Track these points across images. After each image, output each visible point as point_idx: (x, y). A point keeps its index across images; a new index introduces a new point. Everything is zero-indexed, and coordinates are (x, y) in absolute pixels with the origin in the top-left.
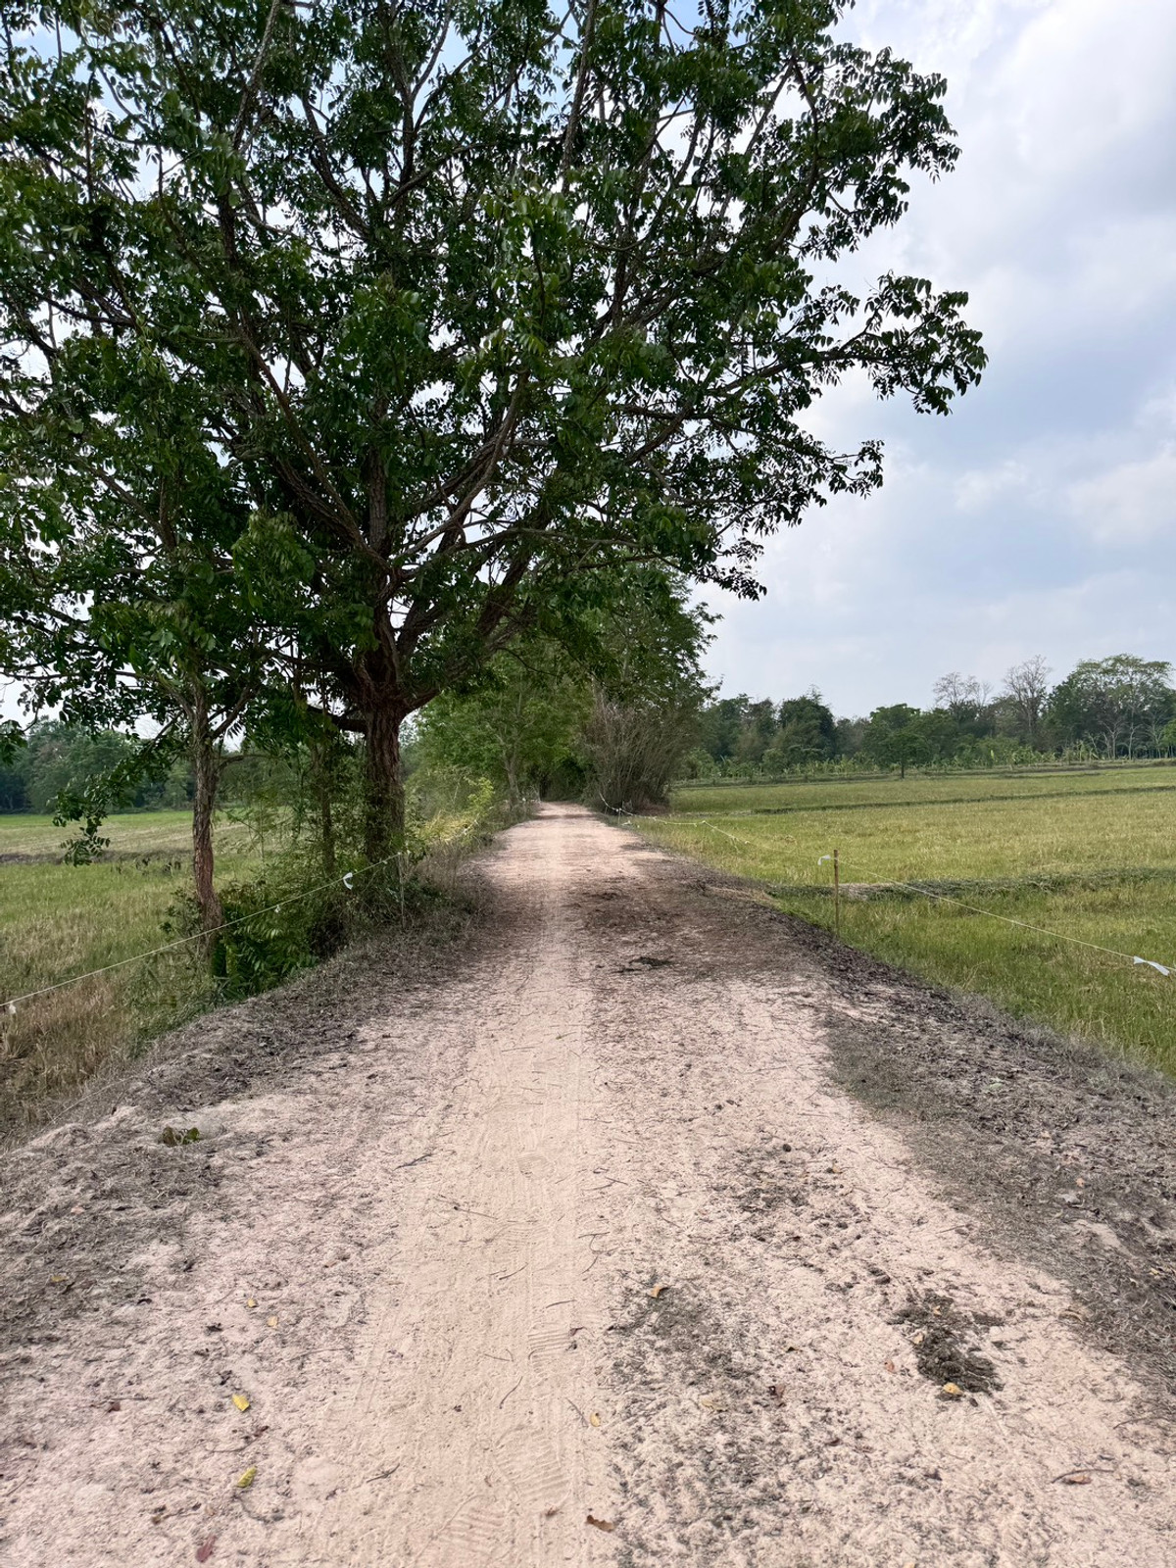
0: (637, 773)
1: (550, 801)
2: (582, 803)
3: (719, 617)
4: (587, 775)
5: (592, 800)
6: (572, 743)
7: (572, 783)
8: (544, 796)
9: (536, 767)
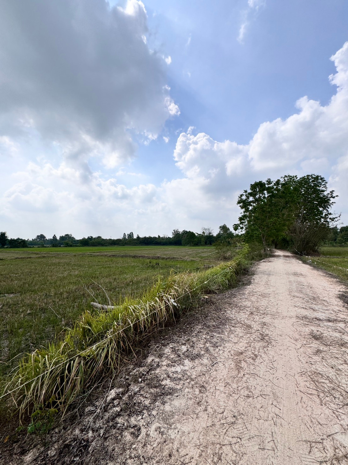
0: (308, 243)
1: (277, 249)
2: (288, 251)
3: (337, 196)
4: (290, 243)
5: (292, 250)
6: (285, 233)
7: (285, 245)
8: (276, 248)
9: (274, 240)
